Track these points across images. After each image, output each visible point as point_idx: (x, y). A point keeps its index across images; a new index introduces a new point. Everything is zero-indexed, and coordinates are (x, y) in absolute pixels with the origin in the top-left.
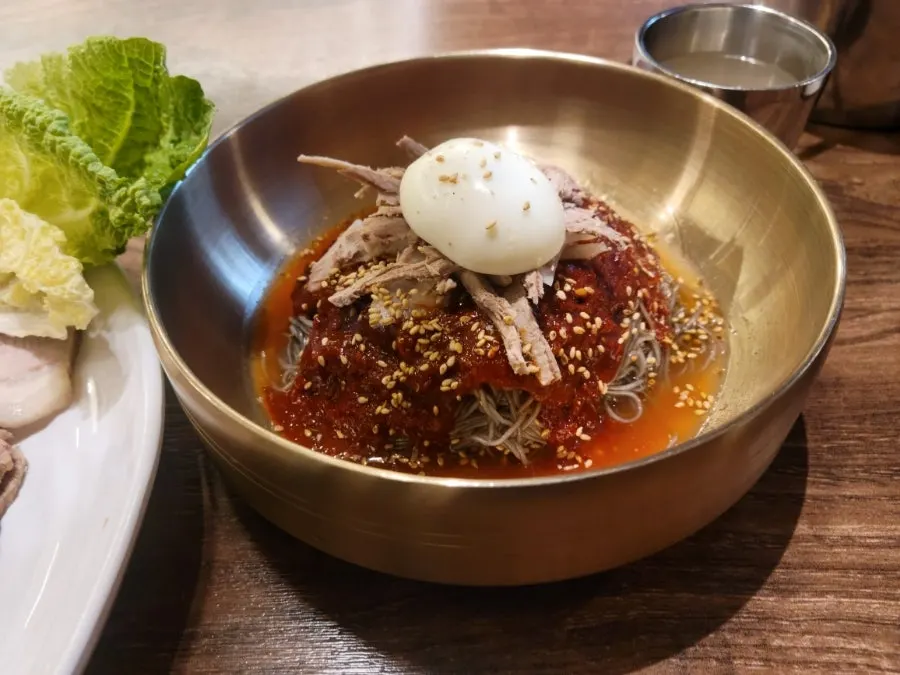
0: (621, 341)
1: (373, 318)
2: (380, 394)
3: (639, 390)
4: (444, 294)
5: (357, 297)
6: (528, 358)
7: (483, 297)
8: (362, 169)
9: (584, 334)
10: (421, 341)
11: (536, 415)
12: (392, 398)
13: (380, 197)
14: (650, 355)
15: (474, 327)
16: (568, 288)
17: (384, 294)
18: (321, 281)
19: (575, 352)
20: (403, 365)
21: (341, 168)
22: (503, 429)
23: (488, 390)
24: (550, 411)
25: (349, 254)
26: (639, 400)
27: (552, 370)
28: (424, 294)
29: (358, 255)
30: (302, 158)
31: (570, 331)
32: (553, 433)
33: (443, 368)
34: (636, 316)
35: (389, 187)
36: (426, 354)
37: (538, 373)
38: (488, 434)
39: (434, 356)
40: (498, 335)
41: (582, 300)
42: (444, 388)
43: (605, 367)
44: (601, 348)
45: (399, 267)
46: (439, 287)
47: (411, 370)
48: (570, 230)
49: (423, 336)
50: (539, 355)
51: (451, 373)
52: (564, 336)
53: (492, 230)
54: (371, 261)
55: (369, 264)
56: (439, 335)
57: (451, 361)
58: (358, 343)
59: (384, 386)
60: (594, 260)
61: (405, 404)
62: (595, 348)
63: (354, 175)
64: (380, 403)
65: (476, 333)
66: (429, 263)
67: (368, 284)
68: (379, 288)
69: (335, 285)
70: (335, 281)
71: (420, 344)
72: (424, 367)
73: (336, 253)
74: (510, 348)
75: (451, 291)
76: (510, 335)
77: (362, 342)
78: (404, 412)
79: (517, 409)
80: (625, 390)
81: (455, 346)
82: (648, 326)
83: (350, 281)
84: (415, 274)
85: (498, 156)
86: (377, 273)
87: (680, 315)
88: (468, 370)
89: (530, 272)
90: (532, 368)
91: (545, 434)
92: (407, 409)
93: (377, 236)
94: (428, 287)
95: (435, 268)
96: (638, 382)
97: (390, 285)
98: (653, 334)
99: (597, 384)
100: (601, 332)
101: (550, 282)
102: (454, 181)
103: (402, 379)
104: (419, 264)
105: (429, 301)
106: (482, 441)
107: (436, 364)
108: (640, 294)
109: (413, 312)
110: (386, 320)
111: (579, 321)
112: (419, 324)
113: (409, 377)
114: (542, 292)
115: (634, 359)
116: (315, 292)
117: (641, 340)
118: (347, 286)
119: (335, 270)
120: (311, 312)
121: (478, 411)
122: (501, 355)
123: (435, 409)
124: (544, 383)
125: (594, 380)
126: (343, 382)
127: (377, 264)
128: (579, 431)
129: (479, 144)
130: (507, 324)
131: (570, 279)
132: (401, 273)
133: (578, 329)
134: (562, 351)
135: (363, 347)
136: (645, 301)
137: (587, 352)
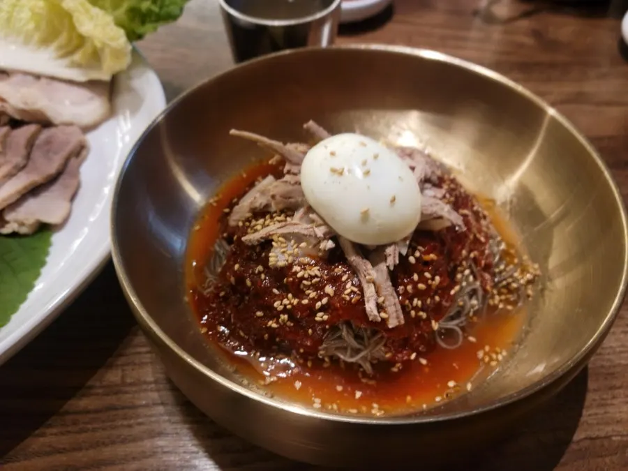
0: (452, 292)
1: (272, 261)
2: (275, 315)
3: (461, 325)
4: (325, 250)
5: (263, 240)
6: (380, 307)
7: (354, 259)
8: (276, 144)
9: (426, 290)
10: (305, 282)
11: (383, 343)
12: (279, 317)
13: (287, 167)
14: (474, 297)
15: (344, 278)
16: (417, 254)
17: (282, 243)
18: (239, 221)
19: (417, 302)
20: (290, 296)
21: (261, 142)
22: (357, 351)
23: (348, 324)
24: (394, 341)
25: (261, 204)
26: (460, 332)
27: (398, 318)
28: (310, 247)
29: (267, 206)
30: (233, 132)
31: (415, 287)
32: (394, 356)
33: (318, 304)
34: (467, 272)
35: (295, 159)
36: (307, 292)
37: (387, 319)
38: (346, 352)
39: (313, 294)
40: (360, 286)
41: (427, 263)
42: (318, 319)
43: (437, 312)
44: (437, 298)
45: (295, 224)
46: (322, 246)
47: (295, 302)
48: (425, 212)
49: (306, 279)
50: (390, 306)
51: (323, 309)
52: (410, 291)
53: (365, 216)
54: (275, 212)
55: (274, 215)
56: (319, 279)
57: (325, 301)
58: (260, 273)
59: (276, 309)
60: (440, 231)
61: (289, 323)
62: (433, 298)
63: (270, 147)
64: (271, 318)
65: (346, 282)
66: (316, 227)
67: (271, 233)
68: (279, 237)
69: (248, 227)
70: (247, 224)
71: (304, 284)
72: (305, 302)
73: (251, 203)
74: (368, 301)
75: (331, 250)
76: (370, 291)
77: (263, 272)
78: (288, 329)
79: (369, 339)
80: (452, 325)
81: (329, 289)
82: (475, 278)
83: (259, 227)
84: (305, 232)
85: (376, 157)
86: (279, 225)
87: (502, 267)
88: (336, 309)
89: (390, 245)
90: (383, 315)
91: (388, 355)
92: (289, 327)
93: (281, 196)
94: (314, 242)
95: (320, 231)
96: (463, 319)
97: (287, 237)
98: (478, 283)
99: (431, 323)
100: (438, 287)
101: (404, 252)
102: (341, 174)
103: (289, 307)
104: (309, 226)
105: (314, 253)
106: (342, 357)
107: (314, 301)
108: (472, 255)
109: (301, 259)
110: (281, 263)
111: (423, 279)
112: (305, 269)
113: (293, 306)
114: (397, 262)
115: (461, 303)
116: (233, 227)
117: (468, 289)
118: (256, 231)
119: (249, 215)
120: (229, 241)
121: (340, 337)
122: (361, 302)
123: (310, 331)
124: (390, 326)
125: (428, 320)
126: (247, 298)
127: (280, 216)
128: (413, 356)
129: (364, 145)
130: (368, 282)
131: (420, 248)
132: (296, 230)
133: (421, 286)
134: (407, 302)
135: (263, 276)
136: (475, 260)
137: (426, 301)
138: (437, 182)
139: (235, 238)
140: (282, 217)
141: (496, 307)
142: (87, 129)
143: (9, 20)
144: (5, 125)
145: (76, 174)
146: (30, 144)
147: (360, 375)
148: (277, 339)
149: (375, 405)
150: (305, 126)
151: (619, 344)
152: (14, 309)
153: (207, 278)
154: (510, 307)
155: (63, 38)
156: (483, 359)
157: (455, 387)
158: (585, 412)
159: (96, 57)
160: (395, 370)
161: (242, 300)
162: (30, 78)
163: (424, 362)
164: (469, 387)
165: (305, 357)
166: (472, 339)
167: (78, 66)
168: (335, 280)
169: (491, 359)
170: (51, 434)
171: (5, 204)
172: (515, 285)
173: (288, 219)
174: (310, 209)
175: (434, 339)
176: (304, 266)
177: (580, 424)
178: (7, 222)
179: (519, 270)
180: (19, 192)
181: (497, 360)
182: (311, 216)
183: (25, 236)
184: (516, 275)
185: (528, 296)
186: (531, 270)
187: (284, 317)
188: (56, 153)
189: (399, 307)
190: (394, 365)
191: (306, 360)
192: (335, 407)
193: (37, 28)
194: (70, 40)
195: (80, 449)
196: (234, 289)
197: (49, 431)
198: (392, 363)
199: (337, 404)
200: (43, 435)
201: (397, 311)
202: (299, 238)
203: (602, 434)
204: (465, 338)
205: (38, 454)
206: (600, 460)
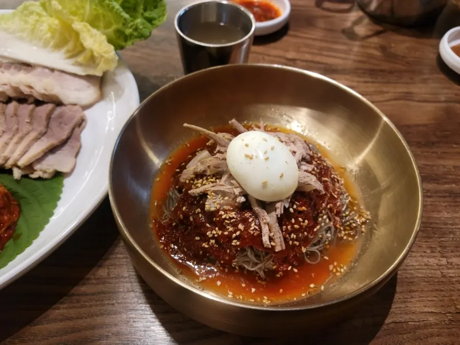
0: (315, 230)
1: (207, 207)
2: (207, 240)
3: (320, 249)
4: (239, 203)
5: (201, 194)
6: (271, 239)
7: (257, 209)
8: (212, 133)
9: (299, 228)
10: (226, 221)
11: (272, 260)
12: (210, 241)
13: (218, 148)
14: (329, 232)
15: (250, 220)
16: (295, 207)
17: (213, 196)
18: (186, 179)
19: (293, 236)
20: (217, 228)
21: (203, 132)
22: (256, 264)
23: (252, 248)
24: (278, 259)
25: (201, 170)
26: (319, 254)
27: (281, 245)
28: (231, 200)
29: (205, 171)
30: (185, 125)
31: (292, 227)
32: (278, 268)
33: (234, 235)
34: (325, 217)
35: (223, 143)
36: (228, 227)
37: (275, 246)
38: (250, 264)
39: (231, 229)
40: (260, 226)
41: (300, 212)
42: (233, 244)
43: (305, 241)
44: (306, 233)
45: (222, 185)
46: (238, 200)
47: (220, 233)
48: (300, 181)
49: (228, 220)
50: (277, 238)
51: (237, 238)
52: (290, 230)
53: (265, 185)
54: (210, 176)
55: (209, 177)
56: (234, 220)
57: (238, 233)
58: (199, 213)
59: (208, 236)
60: (309, 192)
61: (215, 245)
62: (303, 233)
64: (205, 242)
65: (251, 223)
66: (235, 188)
67: (207, 189)
68: (211, 192)
69: (193, 184)
70: (192, 182)
71: (226, 223)
72: (226, 233)
73: (195, 169)
74: (264, 236)
75: (243, 203)
76: (265, 229)
77: (200, 213)
78: (214, 249)
79: (264, 257)
80: (314, 249)
81: (241, 227)
82: (330, 220)
83: (199, 185)
84: (228, 191)
85: (273, 149)
86: (212, 184)
87: (347, 213)
88: (245, 239)
89: (278, 202)
90: (273, 244)
91: (274, 267)
92: (216, 248)
93: (214, 167)
94: (233, 196)
95: (237, 191)
96: (321, 245)
97: (216, 192)
98: (332, 223)
99: (301, 248)
100: (306, 227)
101: (287, 206)
102: (251, 158)
103: (216, 236)
104: (230, 187)
105: (233, 203)
106: (246, 267)
107: (231, 233)
108: (329, 206)
109: (225, 207)
110: (213, 209)
111: (297, 222)
112: (227, 213)
113: (219, 236)
114: (282, 212)
115: (320, 236)
116: (183, 183)
117: (326, 227)
118: (197, 187)
119: (193, 176)
120: (180, 191)
121: (246, 255)
122: (260, 236)
123: (228, 251)
124: (277, 251)
125: (300, 246)
126: (190, 228)
127: (212, 178)
128: (290, 268)
129: (266, 140)
130: (265, 224)
131: (296, 202)
132: (222, 189)
133: (296, 226)
134: (287, 236)
135: (200, 215)
136: (331, 210)
137: (299, 235)
138: (310, 160)
139: (184, 190)
140: (213, 180)
141: (342, 238)
142: (86, 107)
143: (33, 30)
144: (31, 103)
145: (78, 139)
146: (49, 118)
147: (257, 278)
148: (208, 255)
149: (265, 297)
150: (230, 122)
151: (418, 264)
152: (42, 228)
153: (164, 213)
154: (350, 239)
155: (70, 45)
156: (332, 270)
157: (314, 287)
158: (393, 306)
159: (92, 60)
160: (279, 276)
161: (186, 229)
162: (47, 70)
163: (296, 270)
164: (322, 288)
165: (223, 266)
166: (326, 258)
167: (80, 65)
168: (245, 221)
169: (337, 271)
170: (64, 308)
171: (34, 159)
172: (354, 225)
173: (217, 180)
174: (231, 177)
175: (303, 258)
176: (226, 211)
177: (390, 313)
178: (35, 171)
179: (358, 215)
180: (43, 151)
181: (341, 272)
182: (232, 181)
183: (46, 179)
184: (355, 218)
185: (362, 232)
186: (365, 216)
187: (213, 241)
188: (66, 124)
189: (282, 239)
190: (278, 273)
191: (224, 268)
192: (241, 297)
193: (52, 37)
194: (75, 47)
195: (82, 318)
196: (181, 222)
197: (61, 306)
198: (276, 271)
199: (242, 296)
200: (59, 308)
201: (281, 241)
202: (224, 194)
203: (403, 320)
204: (322, 257)
205: (55, 320)
206: (400, 336)
